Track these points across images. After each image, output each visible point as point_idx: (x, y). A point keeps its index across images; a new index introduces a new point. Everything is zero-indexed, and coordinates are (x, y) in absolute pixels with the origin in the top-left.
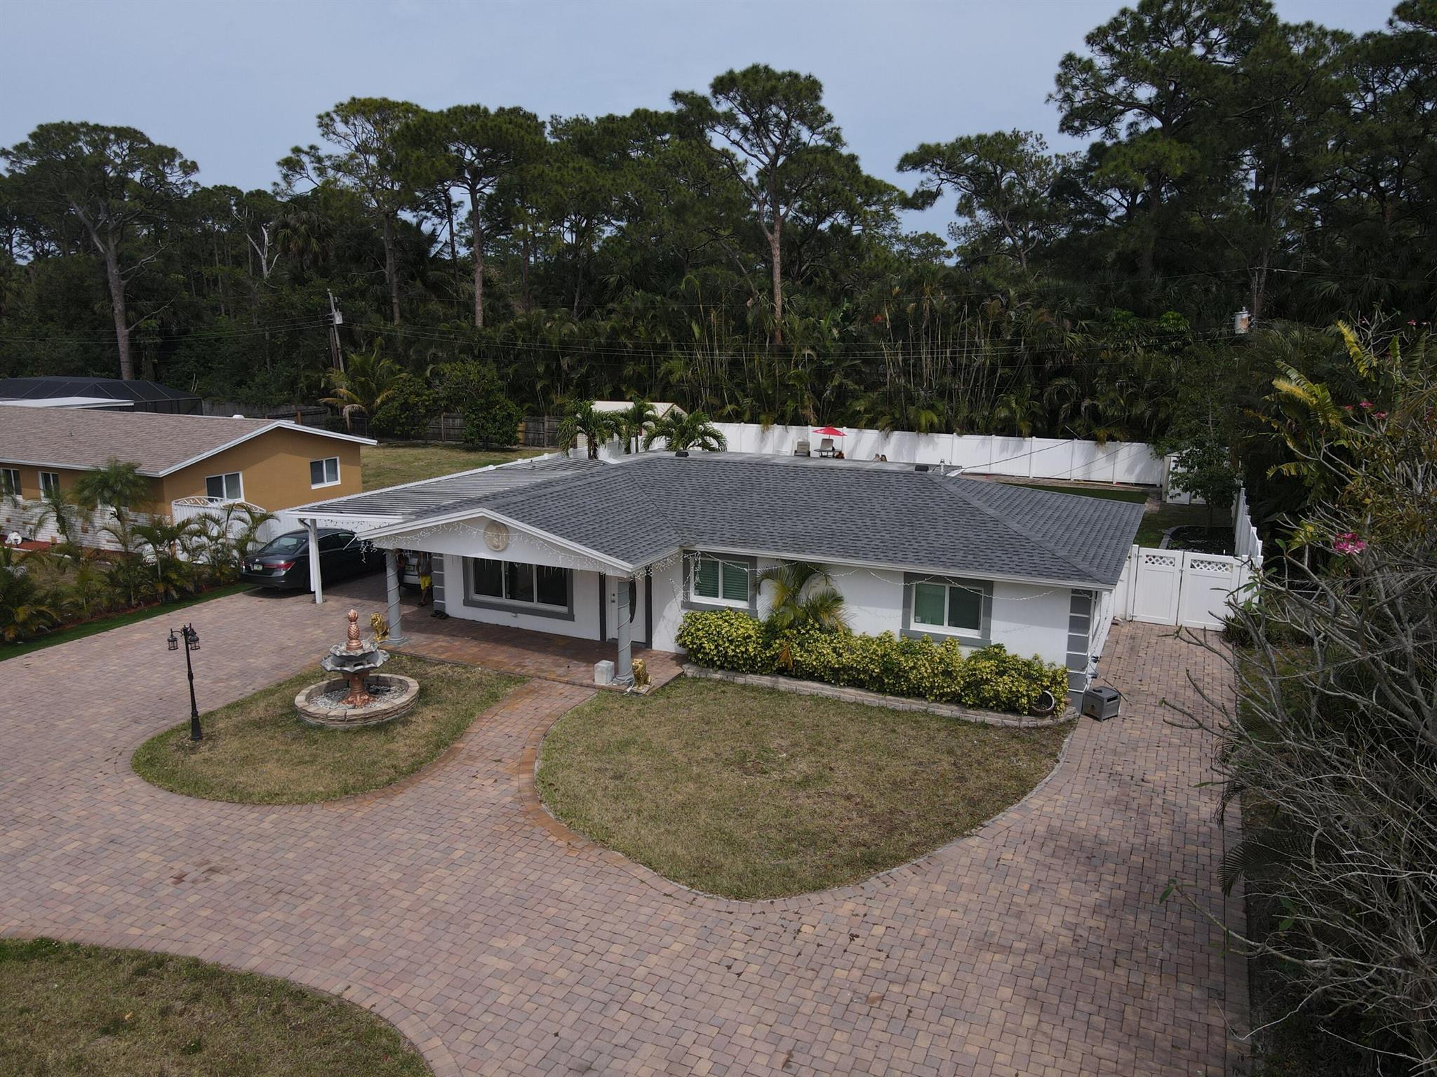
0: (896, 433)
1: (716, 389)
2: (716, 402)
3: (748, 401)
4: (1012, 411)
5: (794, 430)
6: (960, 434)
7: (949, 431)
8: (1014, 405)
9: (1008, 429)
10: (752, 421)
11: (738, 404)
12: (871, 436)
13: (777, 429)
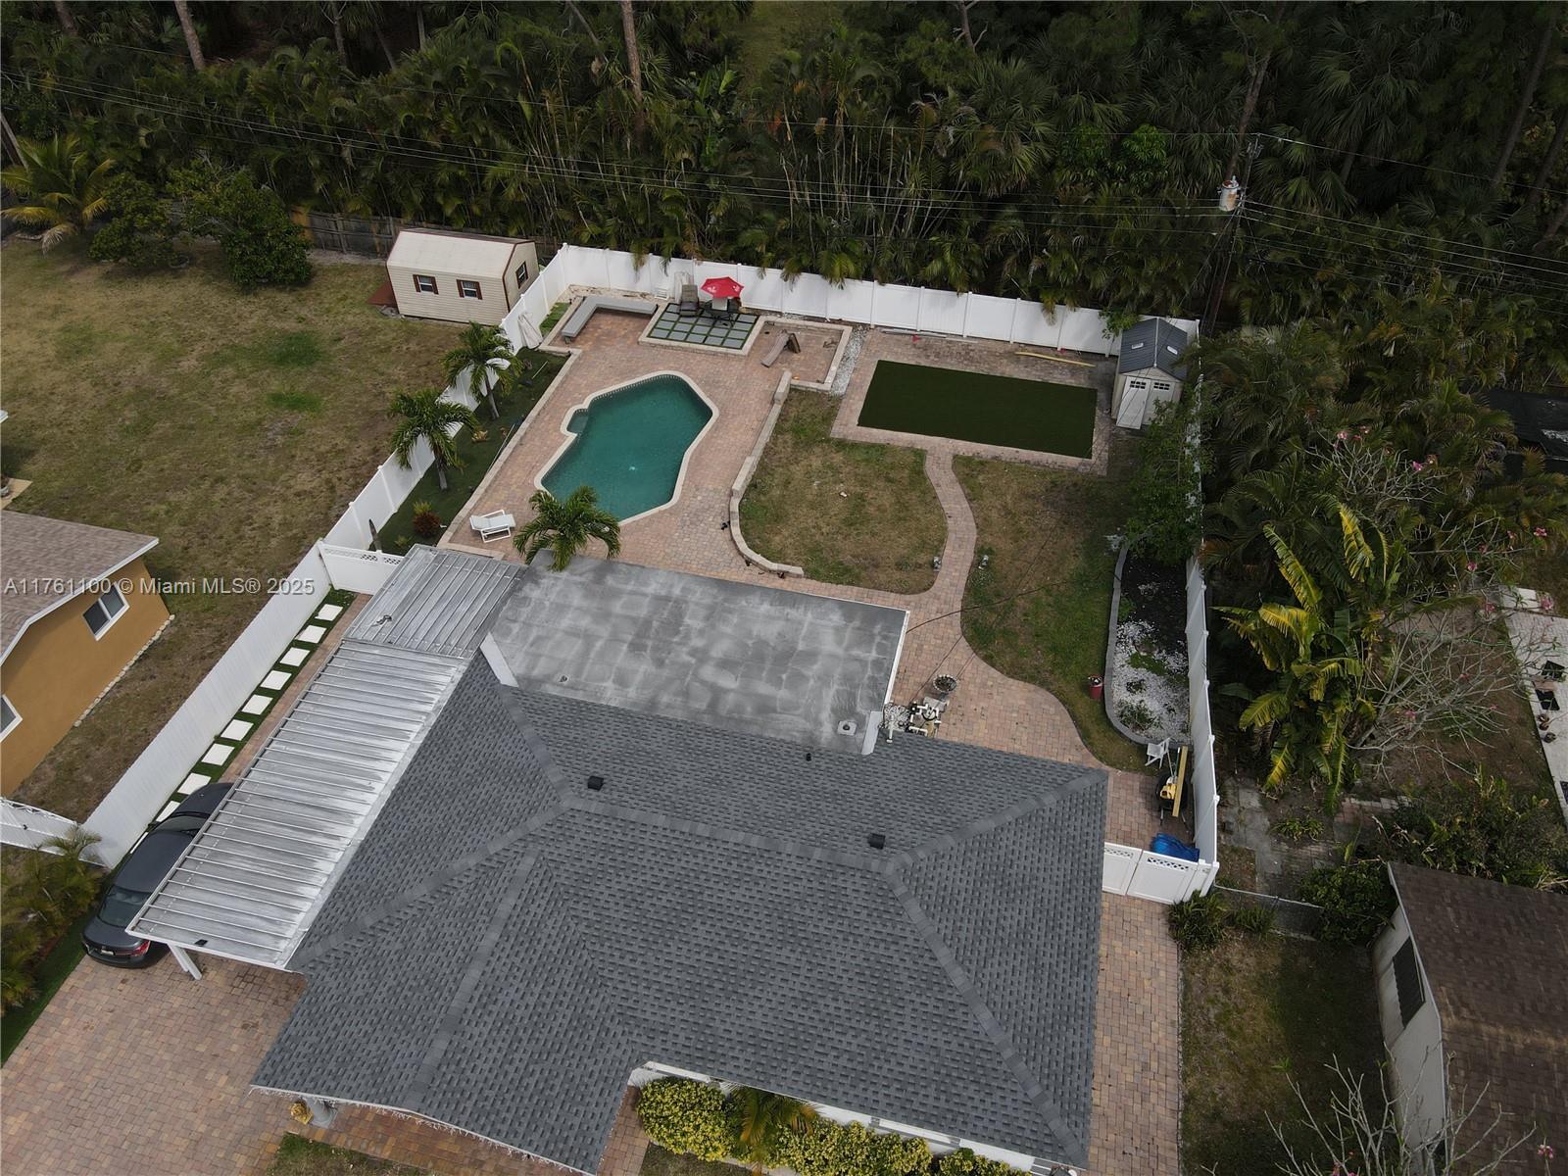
0: (804, 274)
1: (564, 200)
2: (567, 217)
3: (610, 222)
4: (945, 263)
5: (675, 263)
6: (882, 283)
7: (868, 276)
8: (948, 256)
9: (942, 283)
10: (622, 246)
11: (596, 220)
12: (774, 275)
13: (653, 261)
